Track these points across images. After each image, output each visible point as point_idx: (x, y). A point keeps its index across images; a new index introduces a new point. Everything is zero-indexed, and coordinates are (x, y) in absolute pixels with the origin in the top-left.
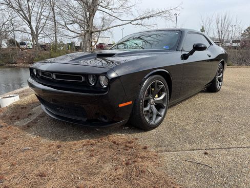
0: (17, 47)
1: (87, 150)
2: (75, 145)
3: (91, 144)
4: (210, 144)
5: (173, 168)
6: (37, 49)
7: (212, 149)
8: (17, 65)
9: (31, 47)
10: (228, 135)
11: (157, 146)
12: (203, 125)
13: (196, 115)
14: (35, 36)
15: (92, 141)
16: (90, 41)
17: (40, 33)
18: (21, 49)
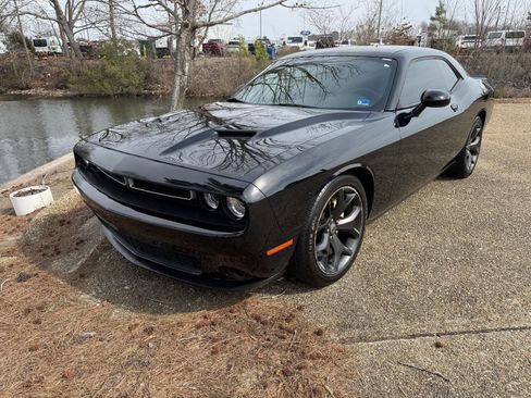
0: (28, 51)
1: (206, 339)
2: (180, 324)
3: (213, 323)
4: (447, 321)
5: (375, 383)
6: (73, 57)
7: (451, 334)
8: (31, 92)
9: (59, 50)
10: (485, 297)
11: (343, 327)
12: (435, 271)
13: (421, 243)
14: (66, 24)
15: (214, 314)
16: (190, 46)
17: (76, 19)
18: (36, 54)
